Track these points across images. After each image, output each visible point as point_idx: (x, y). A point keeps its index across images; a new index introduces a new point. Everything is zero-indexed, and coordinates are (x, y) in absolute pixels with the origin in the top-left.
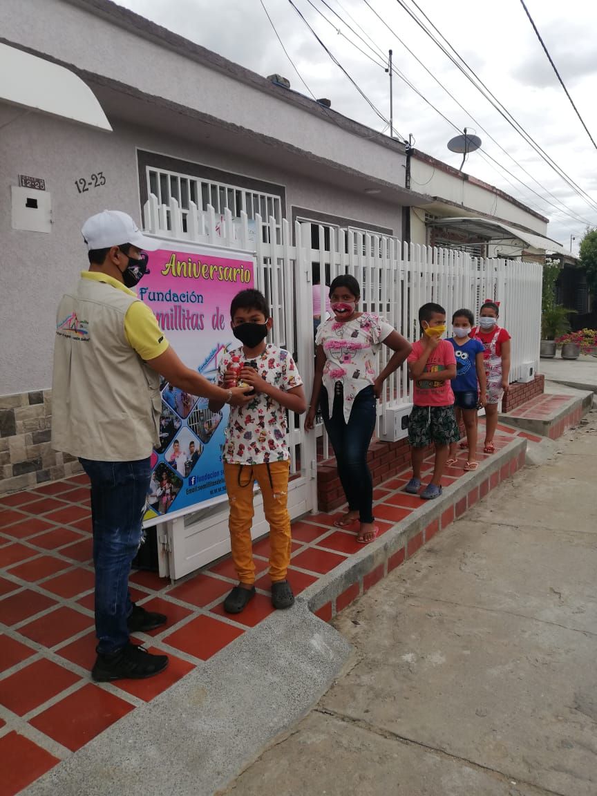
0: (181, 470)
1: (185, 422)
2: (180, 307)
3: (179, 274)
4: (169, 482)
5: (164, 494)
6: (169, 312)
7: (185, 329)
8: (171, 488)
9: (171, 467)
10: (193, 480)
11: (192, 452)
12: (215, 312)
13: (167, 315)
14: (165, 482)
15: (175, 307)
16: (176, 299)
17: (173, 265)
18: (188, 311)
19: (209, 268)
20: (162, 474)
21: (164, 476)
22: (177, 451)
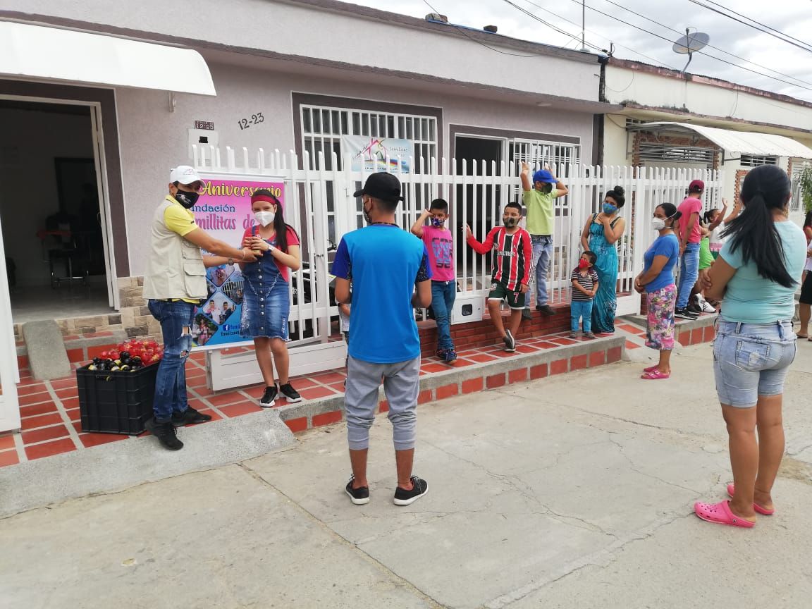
0: (216, 319)
1: (219, 289)
2: (215, 215)
3: (214, 194)
4: (206, 326)
5: (202, 333)
6: (206, 218)
7: (218, 228)
8: (208, 330)
9: (208, 317)
10: (227, 327)
11: (225, 309)
12: (247, 218)
13: (204, 220)
14: (202, 326)
15: (211, 215)
16: (211, 210)
17: (209, 189)
18: (222, 218)
19: (240, 190)
20: (200, 320)
21: (202, 322)
22: (213, 307)
